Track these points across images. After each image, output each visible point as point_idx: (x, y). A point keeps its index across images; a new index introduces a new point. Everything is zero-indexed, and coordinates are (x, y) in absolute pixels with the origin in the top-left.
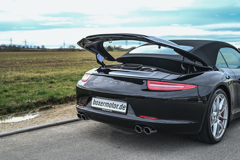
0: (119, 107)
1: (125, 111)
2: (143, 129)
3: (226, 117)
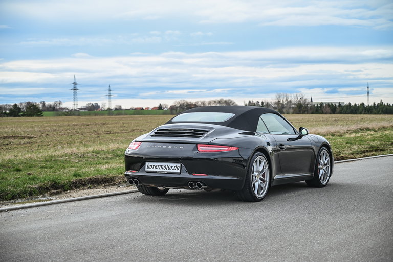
0: (173, 168)
1: (179, 171)
2: (195, 185)
3: (267, 178)
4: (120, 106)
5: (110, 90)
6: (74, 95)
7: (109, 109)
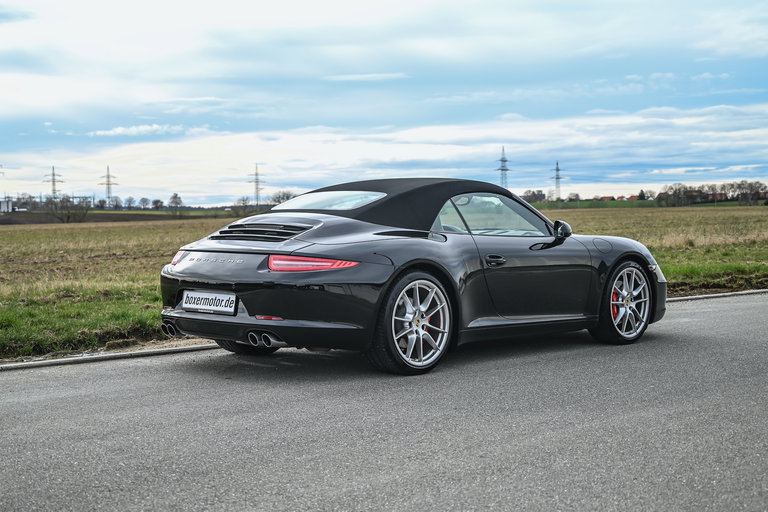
0: (223, 303)
1: (233, 310)
2: (260, 339)
4: (577, 195)
5: (558, 170)
6: (502, 178)
7: (559, 200)
